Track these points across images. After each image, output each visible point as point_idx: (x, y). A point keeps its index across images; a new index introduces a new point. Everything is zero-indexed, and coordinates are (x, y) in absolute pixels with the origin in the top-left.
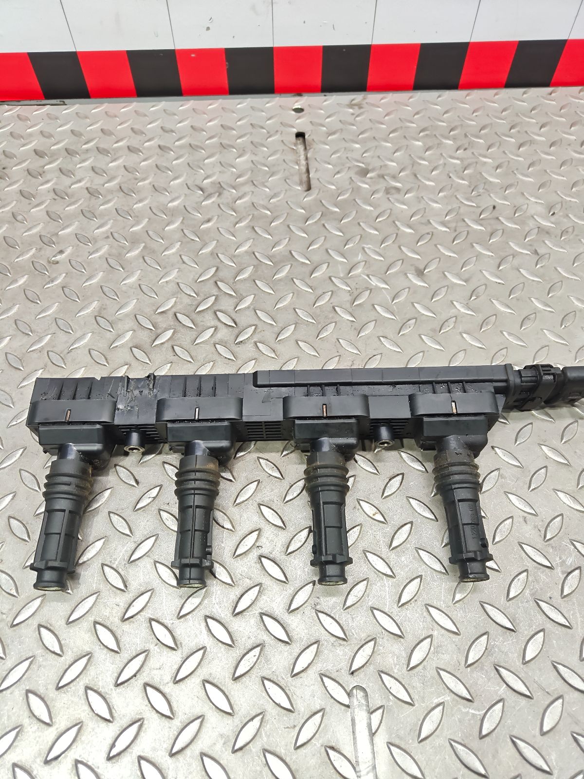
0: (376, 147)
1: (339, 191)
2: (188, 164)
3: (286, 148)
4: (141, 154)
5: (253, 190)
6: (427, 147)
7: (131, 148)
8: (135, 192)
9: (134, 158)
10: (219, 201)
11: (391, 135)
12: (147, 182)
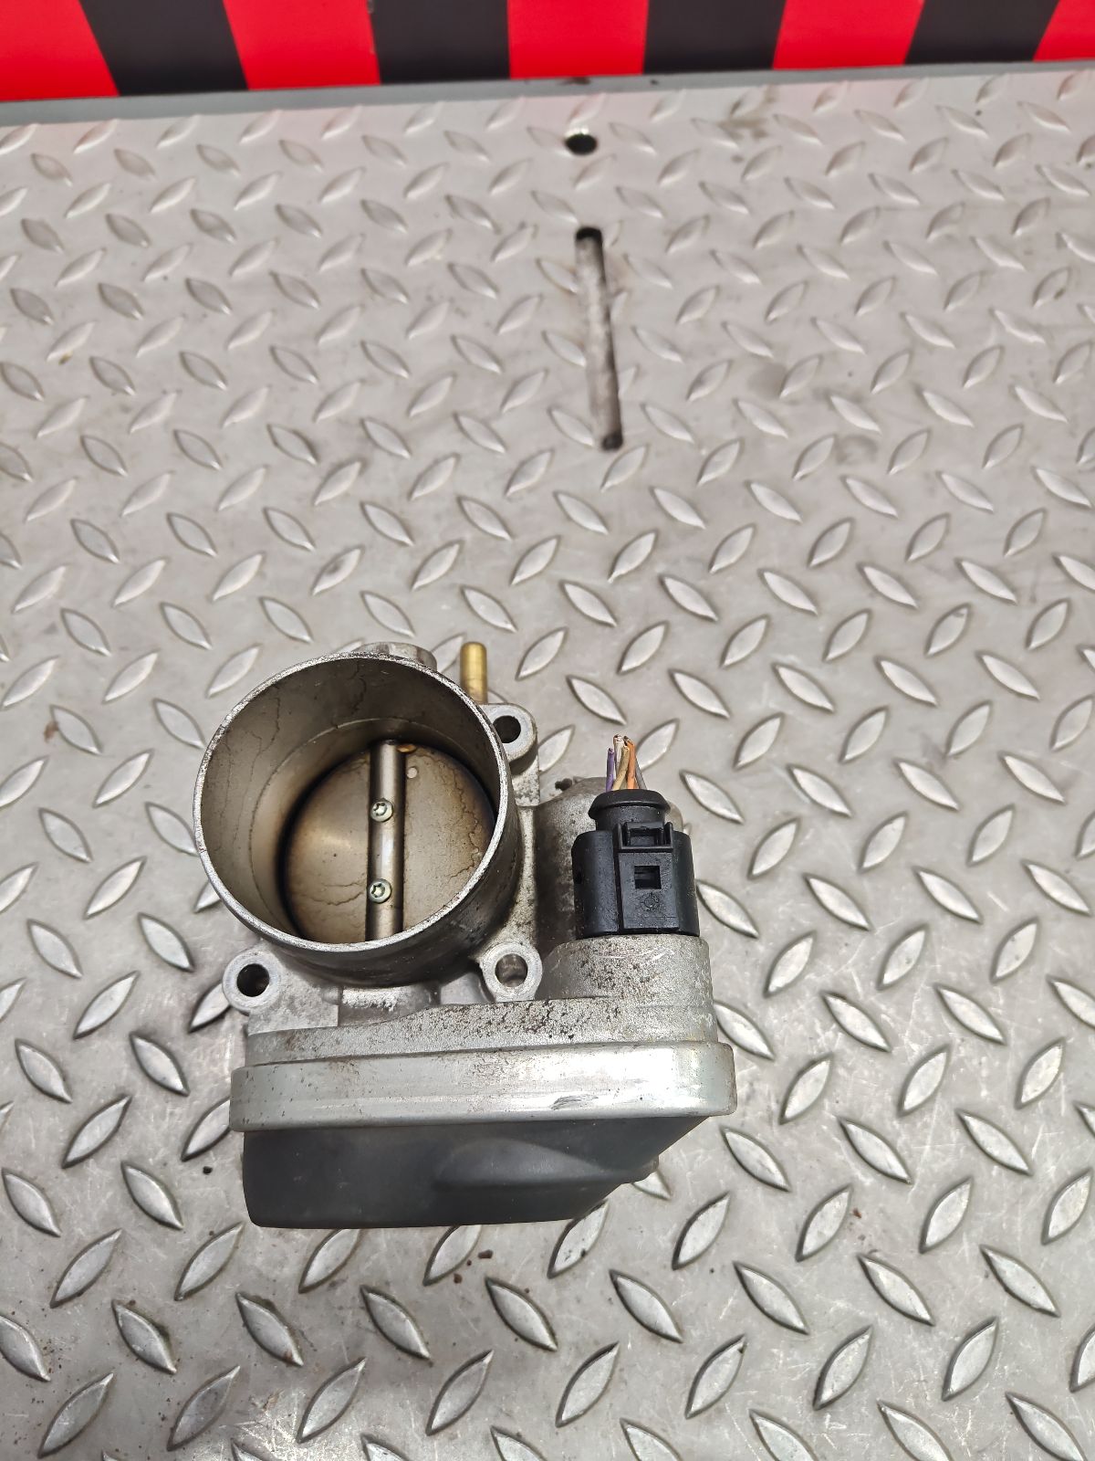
0: (806, 283)
1: (704, 452)
2: (273, 350)
3: (548, 288)
4: (137, 314)
5: (458, 449)
6: (951, 282)
7: (107, 291)
8: (125, 456)
9: (120, 330)
10: (366, 492)
11: (848, 240)
12: (158, 418)
